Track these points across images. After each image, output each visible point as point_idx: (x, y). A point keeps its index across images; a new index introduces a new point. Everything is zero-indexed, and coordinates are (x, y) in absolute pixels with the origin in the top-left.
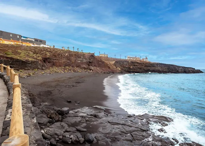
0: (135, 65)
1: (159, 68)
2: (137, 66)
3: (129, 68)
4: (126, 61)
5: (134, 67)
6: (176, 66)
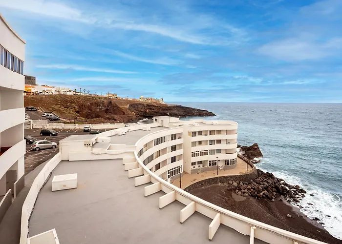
0: (151, 109)
1: (176, 112)
2: (153, 109)
3: (145, 112)
4: (141, 104)
5: (151, 111)
6: (192, 109)
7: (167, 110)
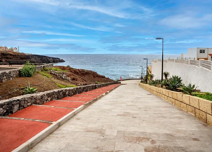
0: (7, 58)
7: (25, 59)
